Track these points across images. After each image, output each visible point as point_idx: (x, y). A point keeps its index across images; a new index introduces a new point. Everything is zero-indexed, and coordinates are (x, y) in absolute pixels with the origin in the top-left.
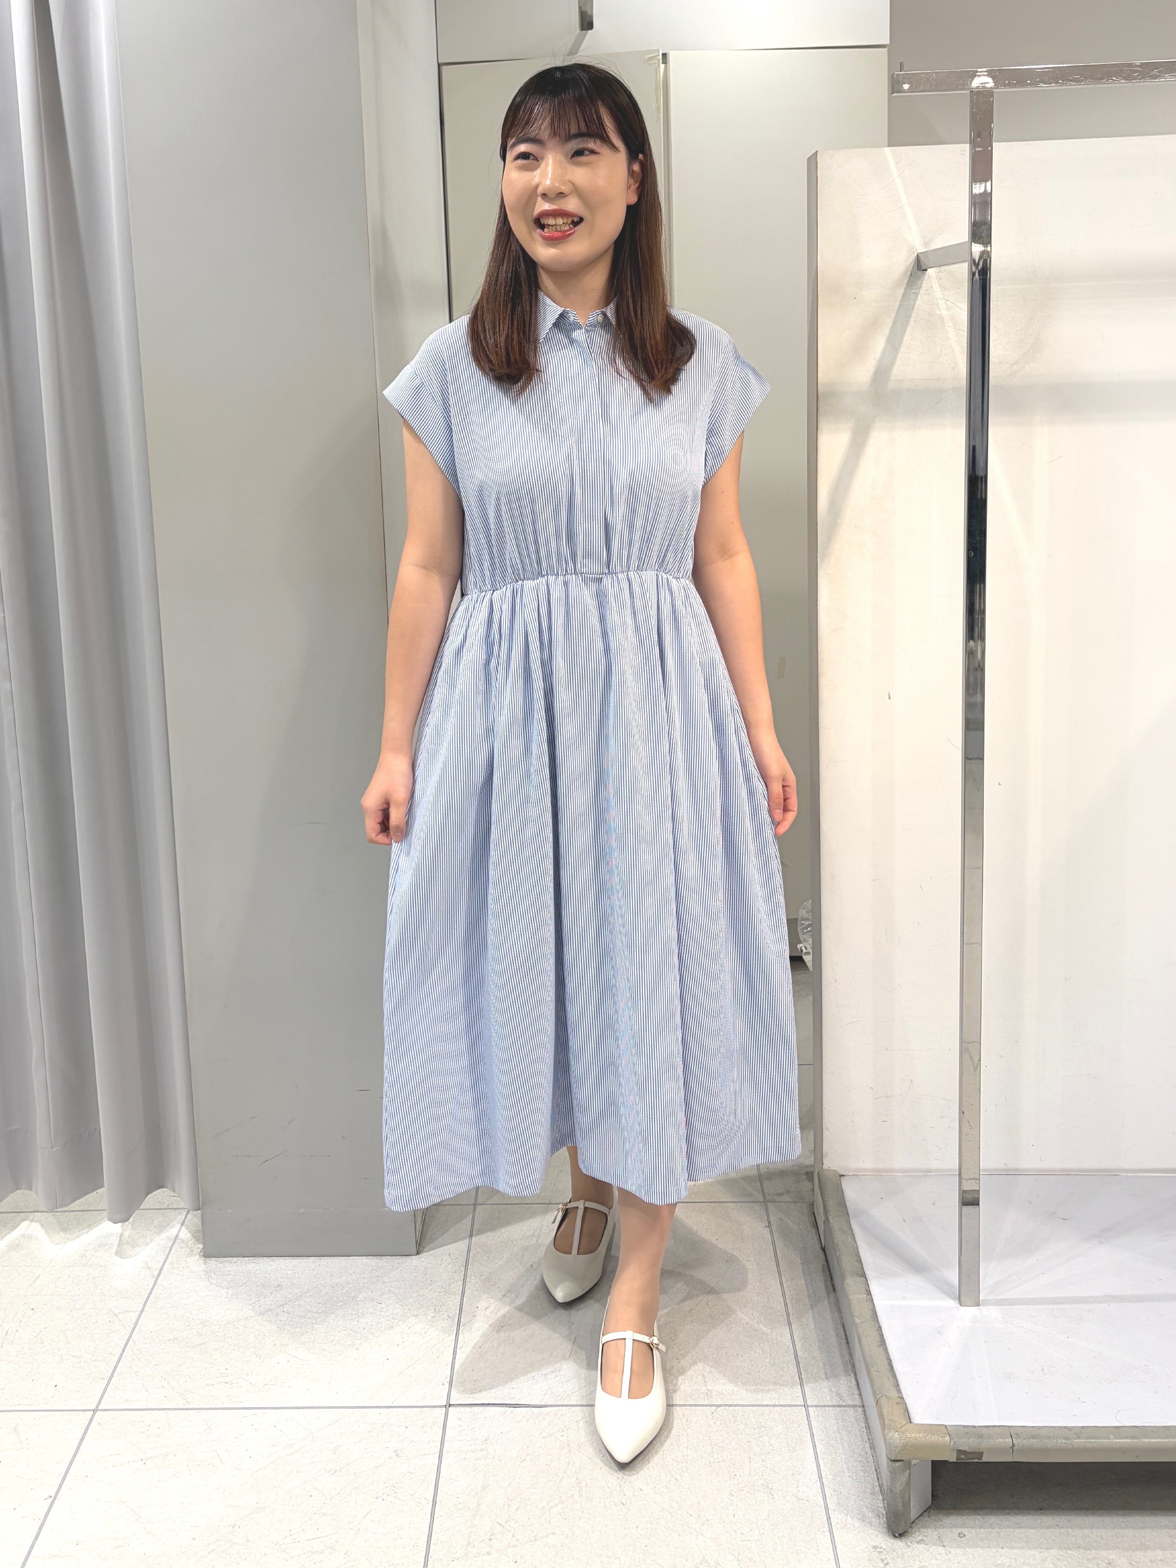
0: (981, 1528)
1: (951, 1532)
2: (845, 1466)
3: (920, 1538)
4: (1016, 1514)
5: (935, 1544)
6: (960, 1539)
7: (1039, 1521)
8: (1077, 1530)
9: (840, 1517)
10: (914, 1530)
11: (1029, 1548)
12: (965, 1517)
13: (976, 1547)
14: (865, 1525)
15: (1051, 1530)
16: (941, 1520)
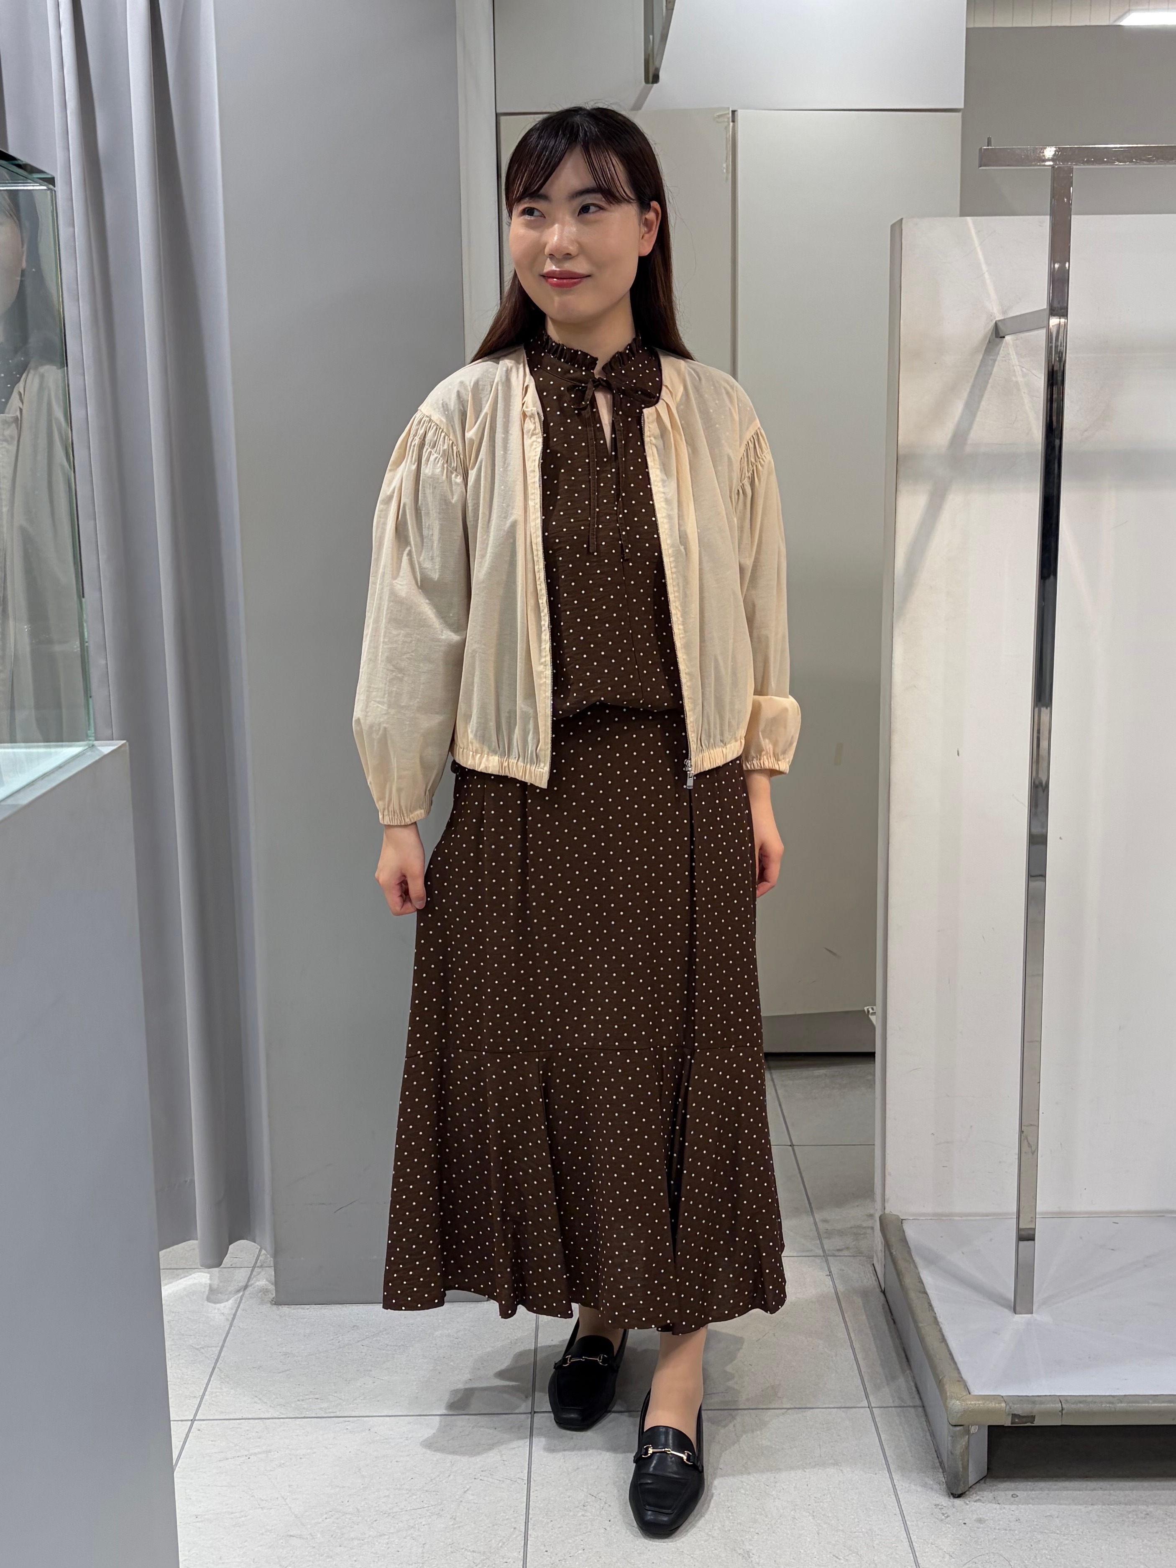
0: (1032, 1490)
1: (1006, 1495)
2: (908, 1449)
3: (978, 1498)
4: (1065, 1481)
5: (990, 1502)
6: (1013, 1499)
7: (1085, 1486)
8: (1118, 1492)
9: (903, 1485)
10: (971, 1493)
11: (1076, 1504)
12: (1017, 1483)
13: (1028, 1504)
14: (927, 1490)
15: (1095, 1492)
16: (996, 1486)
